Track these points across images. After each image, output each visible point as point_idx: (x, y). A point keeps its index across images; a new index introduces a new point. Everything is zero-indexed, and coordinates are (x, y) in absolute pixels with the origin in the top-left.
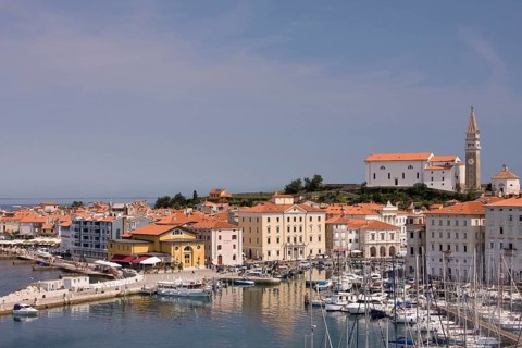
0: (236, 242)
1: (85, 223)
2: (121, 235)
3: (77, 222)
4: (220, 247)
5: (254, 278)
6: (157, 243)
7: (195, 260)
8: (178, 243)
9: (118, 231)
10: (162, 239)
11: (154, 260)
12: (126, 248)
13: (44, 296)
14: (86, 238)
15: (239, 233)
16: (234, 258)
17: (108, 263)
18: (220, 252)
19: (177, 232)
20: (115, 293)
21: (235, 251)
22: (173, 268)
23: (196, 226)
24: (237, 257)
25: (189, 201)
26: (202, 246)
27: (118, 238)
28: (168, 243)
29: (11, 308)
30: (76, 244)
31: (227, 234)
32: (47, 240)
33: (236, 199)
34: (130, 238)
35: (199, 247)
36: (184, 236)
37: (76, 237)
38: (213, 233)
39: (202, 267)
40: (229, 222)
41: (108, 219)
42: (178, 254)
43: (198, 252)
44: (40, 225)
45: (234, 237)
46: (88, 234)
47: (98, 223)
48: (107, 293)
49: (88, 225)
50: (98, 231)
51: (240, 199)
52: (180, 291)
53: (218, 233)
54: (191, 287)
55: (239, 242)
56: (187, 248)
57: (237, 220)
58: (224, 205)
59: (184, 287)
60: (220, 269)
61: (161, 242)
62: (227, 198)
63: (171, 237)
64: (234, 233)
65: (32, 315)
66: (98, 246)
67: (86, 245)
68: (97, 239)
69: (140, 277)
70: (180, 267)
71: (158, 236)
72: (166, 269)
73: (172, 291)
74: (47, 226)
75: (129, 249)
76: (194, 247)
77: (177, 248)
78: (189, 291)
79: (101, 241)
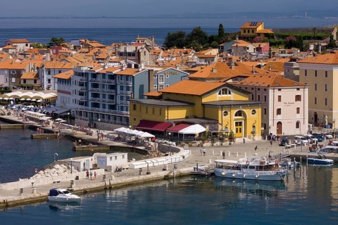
0: (299, 104)
1: (95, 75)
2: (146, 93)
3: (82, 74)
4: (279, 111)
5: (332, 155)
6: (198, 107)
7: (250, 129)
8: (227, 106)
9: (142, 87)
10: (205, 100)
11: (196, 129)
12: (157, 111)
13: (77, 178)
14: (96, 95)
15: (305, 93)
16: (298, 125)
17: (135, 132)
18: (279, 118)
19: (225, 92)
20: (163, 174)
21: (299, 117)
22: (222, 140)
23: (246, 82)
24: (301, 125)
25: (212, 39)
26: (259, 111)
27: (142, 96)
28: (215, 106)
29: (46, 193)
30: (81, 104)
31: (288, 94)
32: (31, 94)
33: (279, 36)
34: (160, 98)
35: (254, 112)
36: (233, 96)
37: (81, 94)
38: (271, 91)
39: (258, 138)
40: (286, 76)
41: (126, 71)
42: (227, 121)
43: (253, 117)
44: (17, 73)
45: (298, 98)
46: (99, 90)
47: (113, 77)
48: (153, 175)
49: (99, 79)
50: (113, 87)
51: (284, 37)
52: (246, 173)
53: (277, 93)
54: (260, 168)
55: (304, 105)
56: (239, 114)
57: (297, 73)
58: (263, 45)
59: (252, 167)
60: (284, 141)
61: (204, 105)
62: (266, 35)
63: (217, 97)
64: (298, 93)
65: (72, 202)
66: (113, 107)
67: (95, 105)
68: (112, 97)
69: (185, 152)
70: (231, 138)
71: (201, 97)
72: (213, 141)
73: (235, 173)
74: (28, 75)
75: (161, 113)
76: (248, 112)
77: (226, 113)
78: (258, 174)
79: (119, 101)
